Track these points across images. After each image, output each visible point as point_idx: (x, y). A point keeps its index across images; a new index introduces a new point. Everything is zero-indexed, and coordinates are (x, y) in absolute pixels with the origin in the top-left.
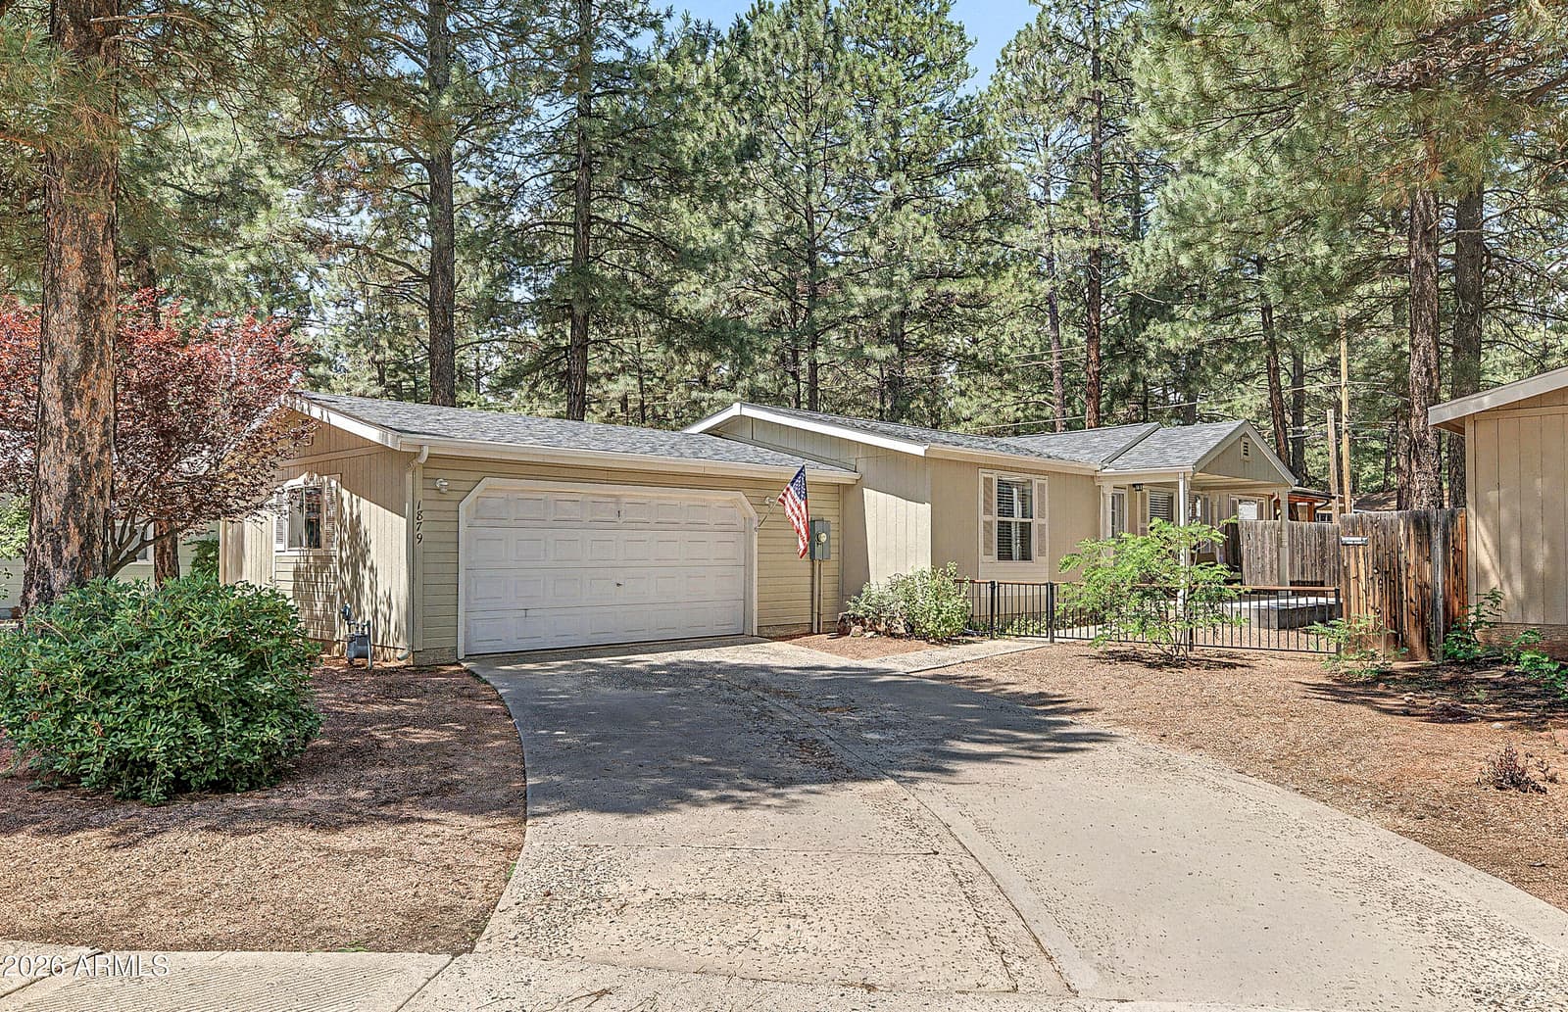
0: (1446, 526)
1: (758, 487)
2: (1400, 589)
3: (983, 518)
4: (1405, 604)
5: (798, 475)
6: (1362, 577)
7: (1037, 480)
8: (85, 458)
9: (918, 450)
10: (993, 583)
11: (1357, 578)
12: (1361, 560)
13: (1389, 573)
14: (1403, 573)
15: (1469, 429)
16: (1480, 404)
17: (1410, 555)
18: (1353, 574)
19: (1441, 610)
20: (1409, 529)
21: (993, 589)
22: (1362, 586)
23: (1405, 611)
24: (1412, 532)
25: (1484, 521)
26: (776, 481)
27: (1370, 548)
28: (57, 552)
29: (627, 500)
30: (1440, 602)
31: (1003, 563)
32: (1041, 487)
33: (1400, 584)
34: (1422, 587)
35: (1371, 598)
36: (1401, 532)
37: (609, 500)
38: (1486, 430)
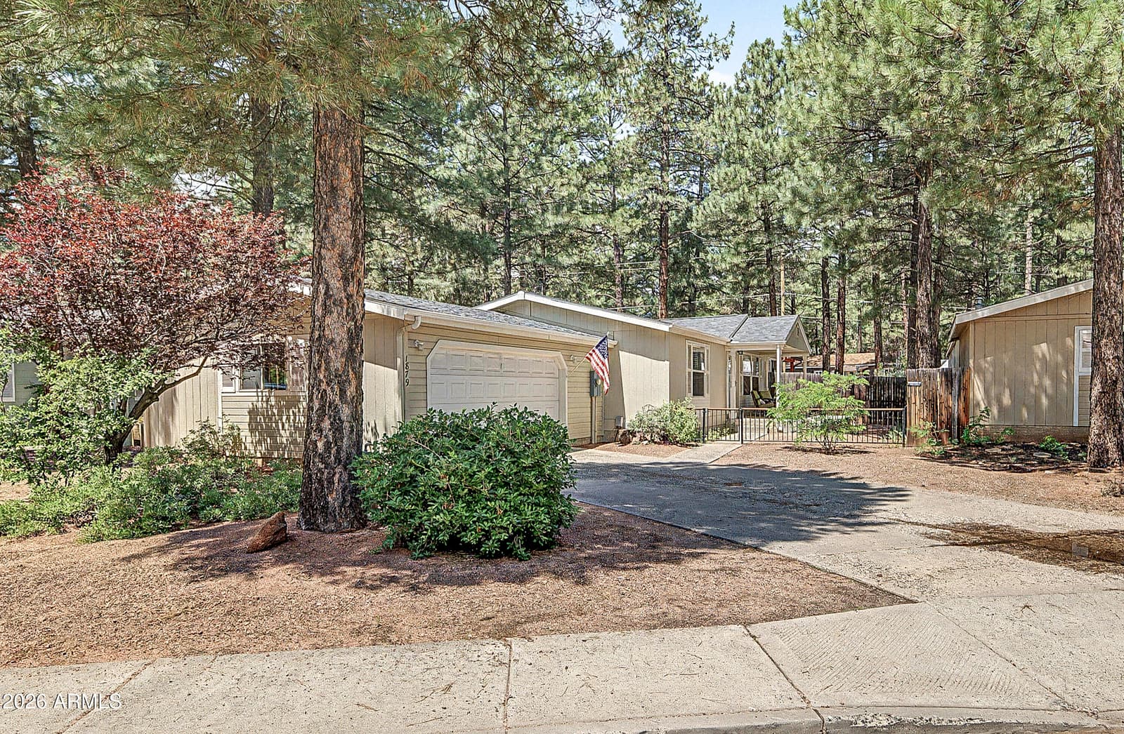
0: (960, 376)
1: (569, 349)
2: (937, 409)
3: (688, 370)
4: (938, 416)
5: (600, 343)
6: (918, 403)
7: (707, 347)
8: (356, 323)
9: (665, 328)
10: (704, 409)
11: (915, 403)
12: (917, 393)
13: (932, 403)
14: (939, 400)
15: (971, 327)
16: (977, 315)
17: (941, 391)
18: (913, 401)
19: (956, 419)
20: (942, 378)
21: (704, 413)
22: (918, 407)
23: (938, 420)
24: (944, 379)
25: (979, 376)
26: (583, 346)
27: (922, 387)
28: (343, 392)
29: (506, 357)
30: (956, 416)
31: (696, 398)
32: (707, 351)
33: (937, 406)
34: (947, 408)
35: (922, 413)
36: (938, 379)
37: (496, 356)
38: (979, 327)
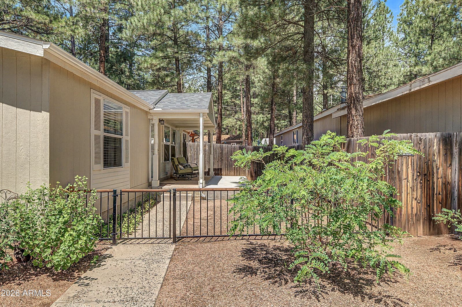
2: (433, 186)
3: (94, 132)
4: (435, 196)
6: (410, 179)
10: (115, 192)
11: (407, 179)
12: (410, 166)
13: (426, 175)
14: (435, 175)
18: (404, 176)
19: (456, 199)
20: (439, 144)
21: (115, 197)
22: (410, 184)
23: (435, 201)
24: (441, 147)
27: (415, 158)
30: (456, 193)
32: (127, 113)
33: (433, 183)
34: (446, 184)
35: (415, 193)
36: (435, 147)
